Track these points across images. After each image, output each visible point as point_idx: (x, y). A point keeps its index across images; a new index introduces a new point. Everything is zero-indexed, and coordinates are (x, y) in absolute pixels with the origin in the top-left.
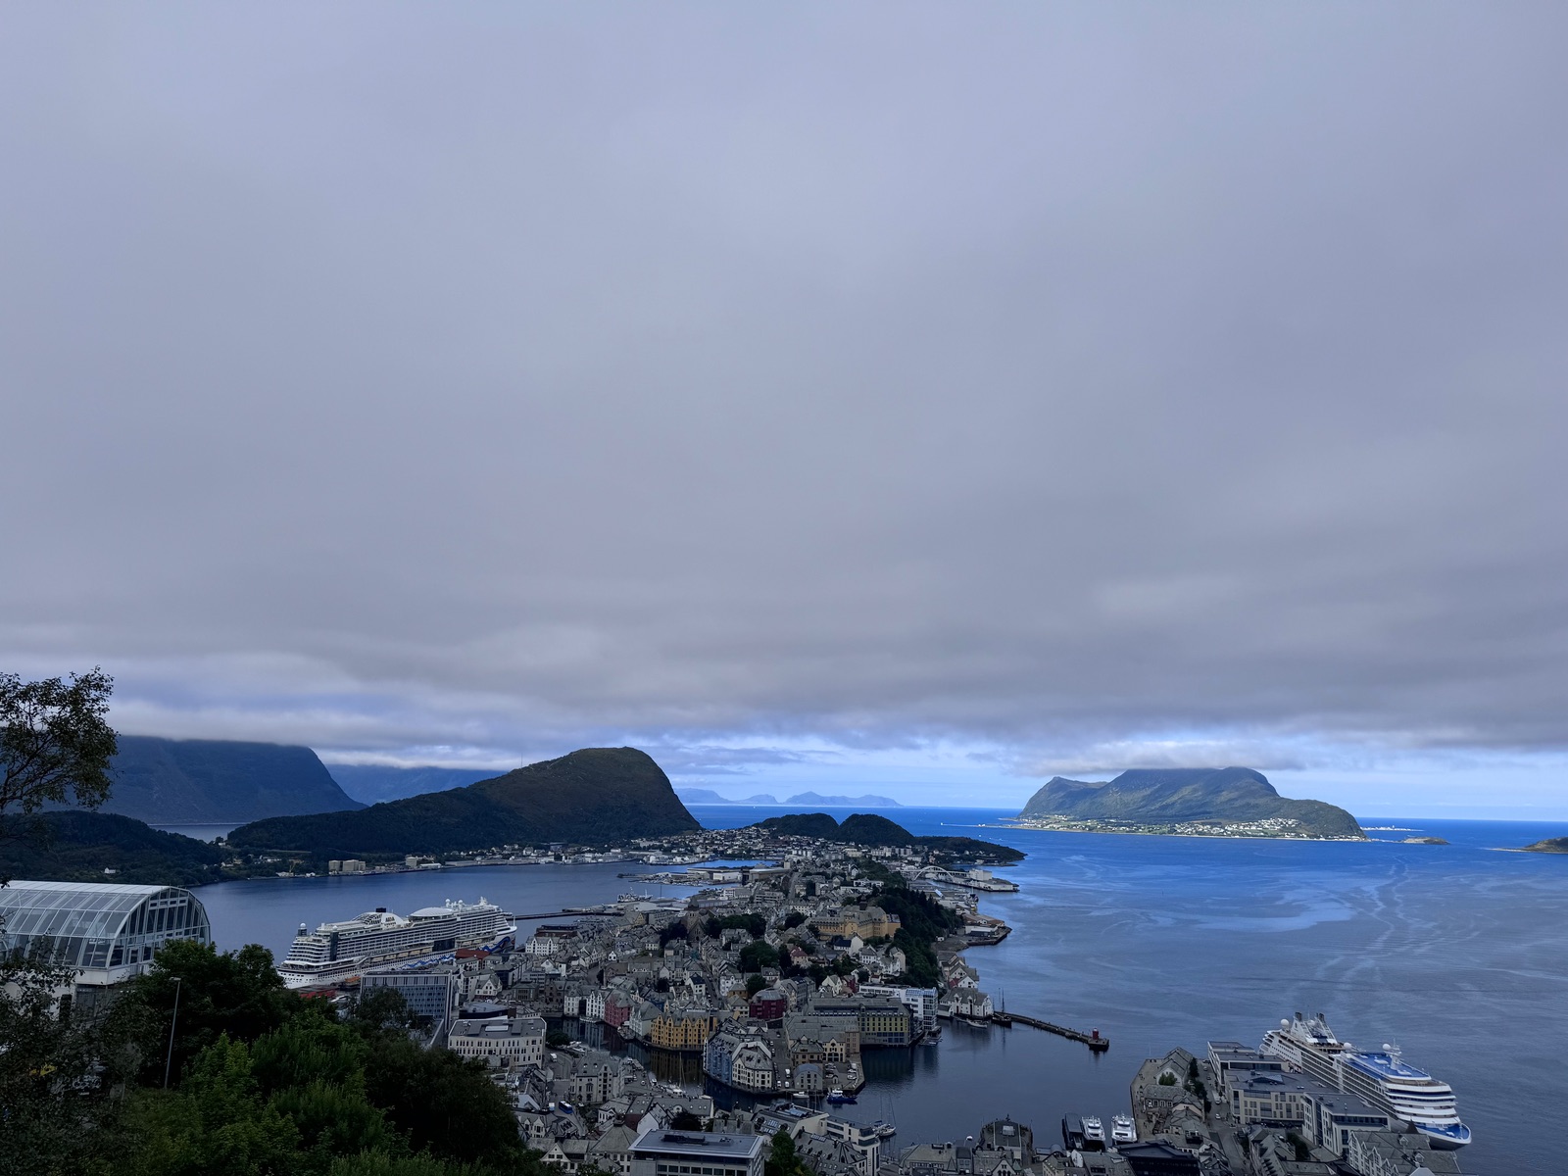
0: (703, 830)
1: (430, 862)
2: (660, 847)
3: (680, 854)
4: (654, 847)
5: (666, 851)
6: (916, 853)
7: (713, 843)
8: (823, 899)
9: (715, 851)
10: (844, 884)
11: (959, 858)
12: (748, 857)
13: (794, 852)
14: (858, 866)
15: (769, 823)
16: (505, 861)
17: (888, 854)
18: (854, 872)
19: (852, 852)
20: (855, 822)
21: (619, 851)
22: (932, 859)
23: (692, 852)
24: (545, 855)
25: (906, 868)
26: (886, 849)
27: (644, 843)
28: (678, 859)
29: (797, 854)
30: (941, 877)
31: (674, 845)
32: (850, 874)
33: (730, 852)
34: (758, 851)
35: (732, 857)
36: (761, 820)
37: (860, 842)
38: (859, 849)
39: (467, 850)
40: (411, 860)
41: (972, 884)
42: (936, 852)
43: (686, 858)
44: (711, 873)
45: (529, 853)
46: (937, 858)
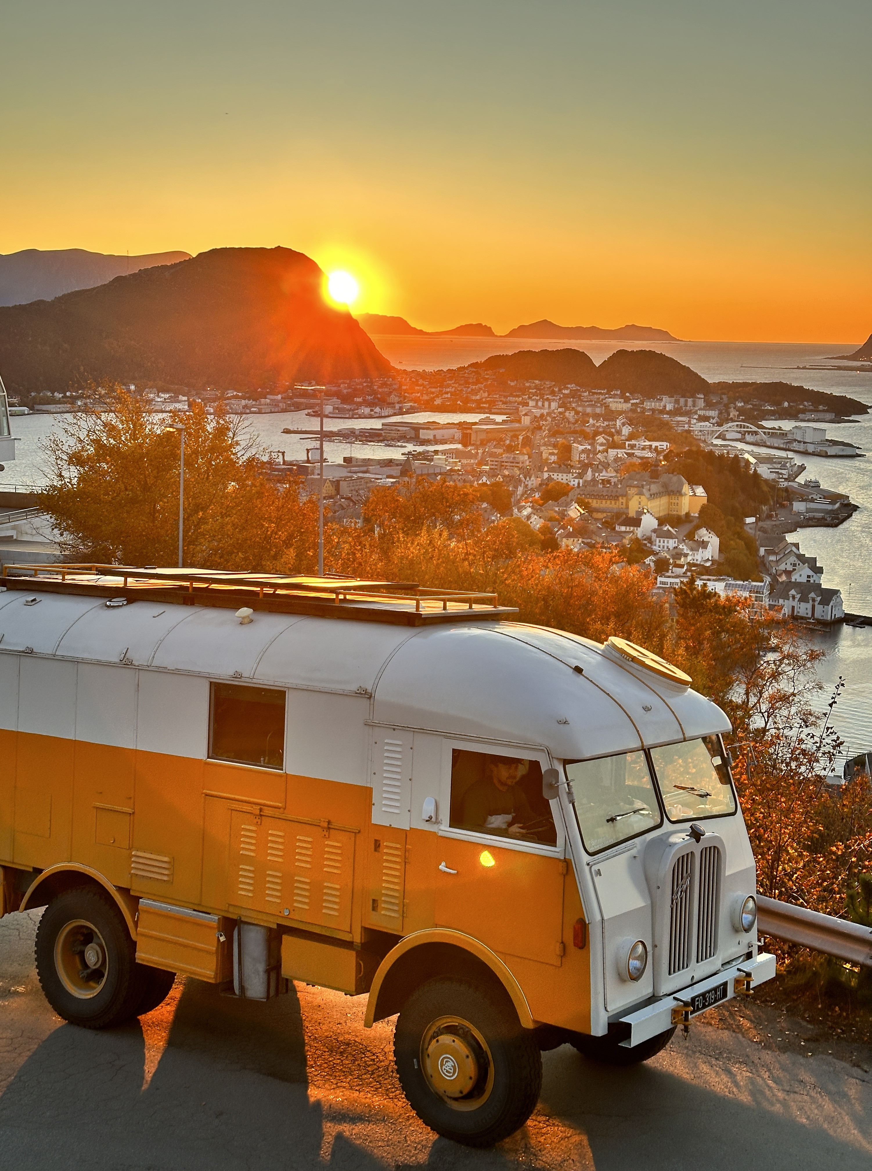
2: (338, 395)
6: (709, 405)
11: (772, 413)
13: (532, 403)
15: (494, 363)
18: (626, 431)
20: (622, 360)
22: (733, 413)
25: (697, 426)
29: (536, 406)
31: (357, 392)
32: (619, 432)
33: (438, 402)
37: (628, 389)
38: (627, 400)
39: (64, 390)
41: (795, 446)
46: (741, 412)
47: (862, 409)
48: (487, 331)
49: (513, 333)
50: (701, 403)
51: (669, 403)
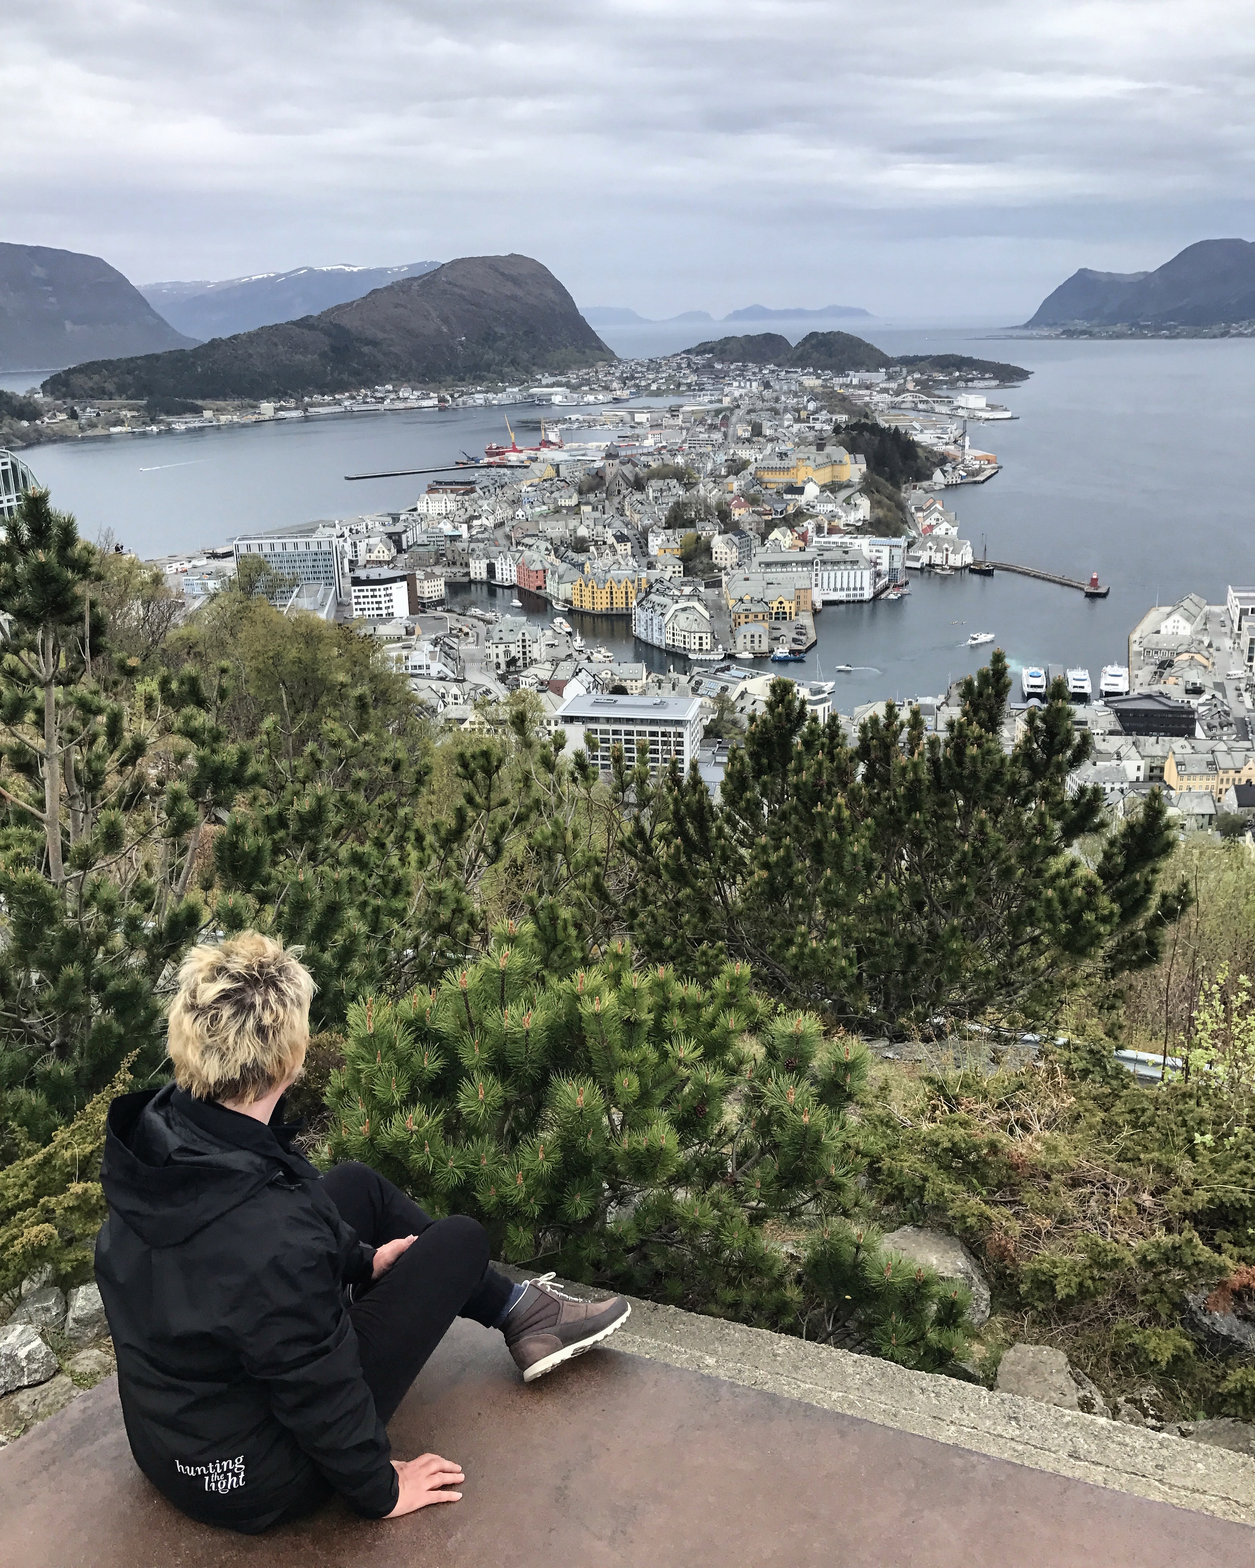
0: (620, 361)
1: (289, 409)
2: (567, 385)
3: (591, 391)
4: (560, 383)
5: (574, 388)
6: (890, 378)
7: (632, 378)
8: (771, 440)
9: (637, 386)
10: (798, 420)
11: (946, 382)
12: (677, 392)
13: (736, 384)
14: (814, 397)
15: (703, 349)
16: (379, 406)
17: (855, 381)
18: (811, 406)
19: (811, 382)
20: (814, 342)
21: (516, 389)
22: (910, 386)
23: (607, 388)
24: (427, 397)
25: (877, 398)
26: (851, 373)
27: (548, 380)
28: (590, 398)
29: (740, 387)
30: (921, 406)
31: (584, 381)
32: (805, 408)
33: (654, 387)
34: (689, 385)
35: (658, 393)
36: (693, 345)
37: (819, 366)
38: (818, 377)
39: (332, 392)
40: (267, 408)
41: (961, 412)
42: (917, 376)
43: (600, 397)
44: (632, 414)
45: (406, 395)
46: (917, 382)
47: (1023, 375)
50: (883, 377)
51: (855, 378)
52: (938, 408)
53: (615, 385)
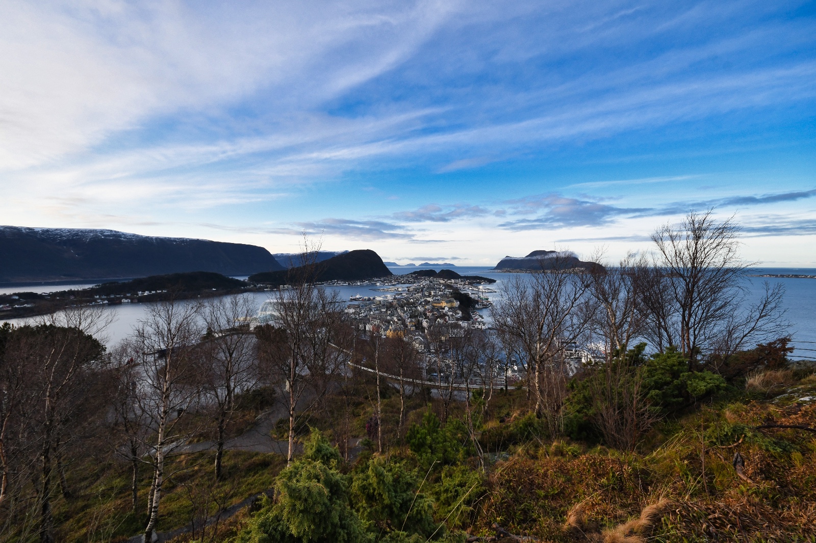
0: (394, 275)
1: (311, 285)
2: (381, 281)
3: (387, 282)
4: (379, 280)
5: (383, 282)
6: (462, 281)
7: (397, 279)
9: (398, 281)
10: (440, 291)
11: (475, 283)
12: (409, 283)
13: (423, 281)
14: (444, 285)
15: (415, 273)
17: (453, 282)
18: (443, 288)
19: (442, 281)
20: (442, 272)
21: (368, 282)
22: (467, 283)
23: (391, 282)
27: (376, 279)
28: (387, 284)
30: (470, 288)
31: (385, 280)
33: (403, 282)
34: (412, 282)
35: (404, 283)
37: (444, 278)
38: (444, 280)
39: (321, 282)
40: (305, 285)
41: (480, 290)
42: (468, 281)
43: (389, 284)
47: (494, 281)
48: (414, 265)
49: (420, 265)
50: (460, 281)
51: (453, 281)
52: (475, 289)
53: (393, 281)
